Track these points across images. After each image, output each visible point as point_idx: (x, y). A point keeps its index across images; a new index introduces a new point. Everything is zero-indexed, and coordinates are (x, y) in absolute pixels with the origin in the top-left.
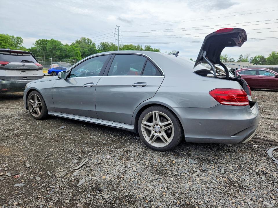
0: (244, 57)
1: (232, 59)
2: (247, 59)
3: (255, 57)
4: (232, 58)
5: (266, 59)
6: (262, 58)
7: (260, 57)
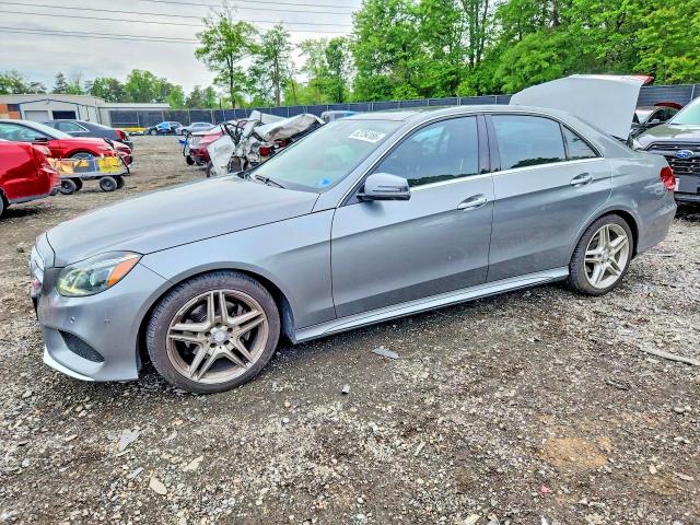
0: (69, 82)
1: (37, 84)
2: (78, 87)
3: (97, 82)
4: (36, 81)
5: (122, 86)
6: (114, 84)
7: (108, 82)
